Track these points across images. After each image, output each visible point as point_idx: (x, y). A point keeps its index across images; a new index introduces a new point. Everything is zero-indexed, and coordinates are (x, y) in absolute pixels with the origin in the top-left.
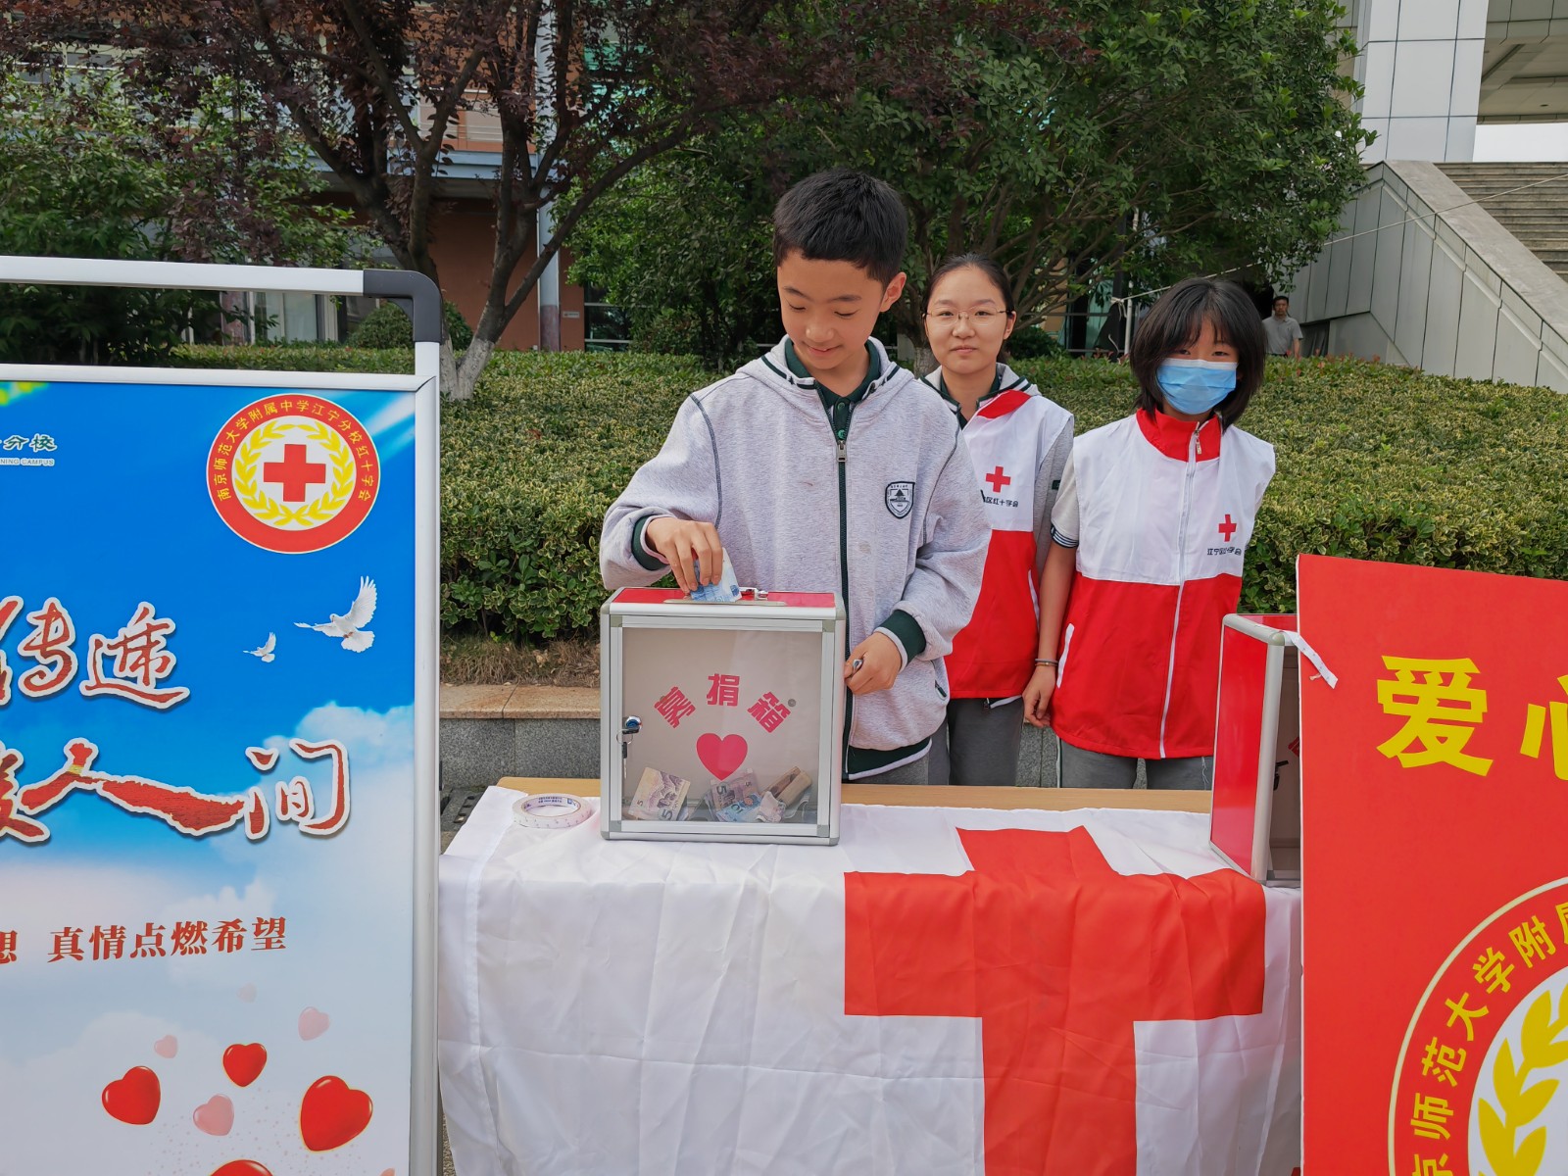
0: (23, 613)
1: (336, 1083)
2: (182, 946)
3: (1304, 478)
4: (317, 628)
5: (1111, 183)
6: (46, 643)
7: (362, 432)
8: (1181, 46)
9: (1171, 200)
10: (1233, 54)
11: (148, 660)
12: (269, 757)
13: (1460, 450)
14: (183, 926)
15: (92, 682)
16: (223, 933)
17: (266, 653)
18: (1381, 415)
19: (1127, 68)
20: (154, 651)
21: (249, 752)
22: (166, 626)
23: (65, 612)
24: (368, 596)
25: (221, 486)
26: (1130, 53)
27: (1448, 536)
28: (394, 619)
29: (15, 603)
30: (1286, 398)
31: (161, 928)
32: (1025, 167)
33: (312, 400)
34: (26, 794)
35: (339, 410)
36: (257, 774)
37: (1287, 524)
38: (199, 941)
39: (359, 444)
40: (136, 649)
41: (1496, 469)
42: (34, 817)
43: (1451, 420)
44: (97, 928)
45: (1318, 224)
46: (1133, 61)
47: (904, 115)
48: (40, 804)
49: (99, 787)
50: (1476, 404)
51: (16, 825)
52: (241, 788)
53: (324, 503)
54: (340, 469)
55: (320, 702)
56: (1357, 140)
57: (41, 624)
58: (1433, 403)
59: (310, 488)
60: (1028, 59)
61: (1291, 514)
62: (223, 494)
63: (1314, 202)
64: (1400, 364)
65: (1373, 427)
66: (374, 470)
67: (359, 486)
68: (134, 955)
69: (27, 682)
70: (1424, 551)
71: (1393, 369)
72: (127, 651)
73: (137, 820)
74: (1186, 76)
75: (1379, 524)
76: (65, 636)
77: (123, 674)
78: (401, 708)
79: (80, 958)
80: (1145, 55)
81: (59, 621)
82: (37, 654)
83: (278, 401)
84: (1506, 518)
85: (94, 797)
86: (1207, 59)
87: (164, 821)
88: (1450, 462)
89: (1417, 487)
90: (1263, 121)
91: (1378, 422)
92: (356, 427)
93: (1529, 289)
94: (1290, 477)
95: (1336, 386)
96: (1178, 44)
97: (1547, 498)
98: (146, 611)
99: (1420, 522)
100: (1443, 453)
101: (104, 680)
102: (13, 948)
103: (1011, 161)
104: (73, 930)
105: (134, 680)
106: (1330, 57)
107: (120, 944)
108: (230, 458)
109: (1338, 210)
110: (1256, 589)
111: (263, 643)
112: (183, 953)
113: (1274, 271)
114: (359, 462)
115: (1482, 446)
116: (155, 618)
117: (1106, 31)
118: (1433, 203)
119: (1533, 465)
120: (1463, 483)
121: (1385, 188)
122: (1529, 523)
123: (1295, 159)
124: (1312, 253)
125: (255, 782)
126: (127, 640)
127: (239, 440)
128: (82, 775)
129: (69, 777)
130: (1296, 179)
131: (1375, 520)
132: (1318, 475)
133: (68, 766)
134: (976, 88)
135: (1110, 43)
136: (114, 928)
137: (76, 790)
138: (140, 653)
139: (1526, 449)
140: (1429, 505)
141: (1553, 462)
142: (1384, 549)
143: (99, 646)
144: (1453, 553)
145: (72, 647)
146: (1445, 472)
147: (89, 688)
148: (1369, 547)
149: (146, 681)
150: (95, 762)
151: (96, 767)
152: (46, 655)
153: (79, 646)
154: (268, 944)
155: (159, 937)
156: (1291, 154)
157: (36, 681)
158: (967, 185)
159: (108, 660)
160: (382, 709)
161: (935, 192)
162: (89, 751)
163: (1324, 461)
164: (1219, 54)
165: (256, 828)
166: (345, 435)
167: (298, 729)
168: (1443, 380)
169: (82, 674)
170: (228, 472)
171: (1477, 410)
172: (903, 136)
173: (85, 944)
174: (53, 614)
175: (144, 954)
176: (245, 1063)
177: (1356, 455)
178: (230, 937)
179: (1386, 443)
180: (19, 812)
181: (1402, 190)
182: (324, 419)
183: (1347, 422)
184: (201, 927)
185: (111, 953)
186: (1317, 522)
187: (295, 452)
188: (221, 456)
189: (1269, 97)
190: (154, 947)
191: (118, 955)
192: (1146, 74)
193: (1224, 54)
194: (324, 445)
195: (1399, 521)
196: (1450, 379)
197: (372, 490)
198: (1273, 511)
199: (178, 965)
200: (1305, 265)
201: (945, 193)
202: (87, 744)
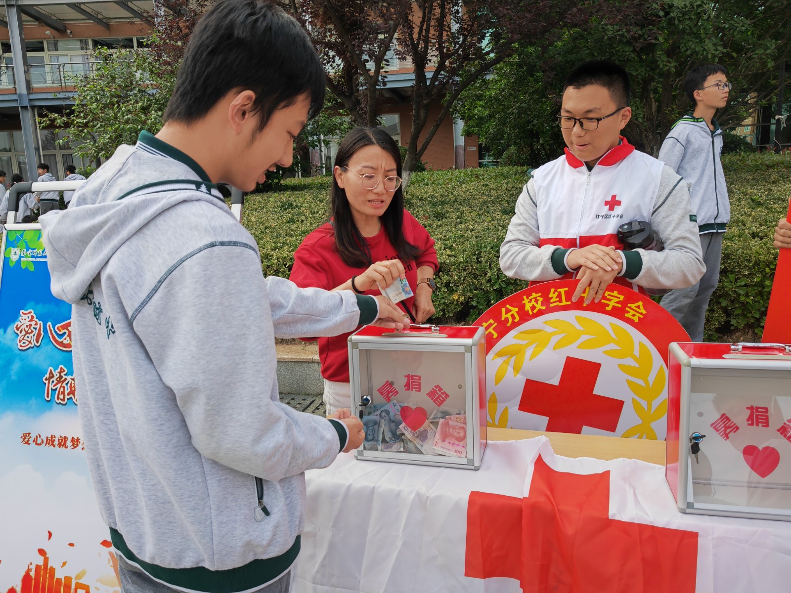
5: (760, 51)
32: (702, 49)
47: (625, 29)
134: (669, 8)
158: (665, 63)
161: (646, 70)
172: (625, 40)
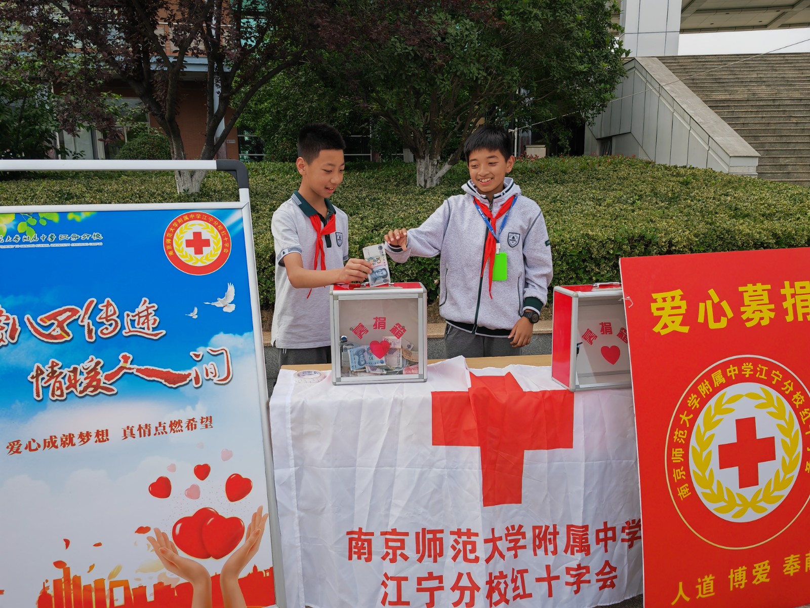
0: (96, 305)
1: (238, 476)
2: (173, 430)
3: (602, 218)
4: (213, 304)
6: (107, 316)
7: (222, 226)
8: (539, 13)
9: (536, 85)
10: (564, 16)
11: (148, 321)
12: (199, 355)
13: (671, 202)
14: (173, 422)
15: (127, 330)
16: (188, 424)
17: (194, 315)
18: (636, 186)
19: (514, 24)
20: (150, 316)
21: (192, 354)
22: (154, 307)
23: (113, 304)
24: (231, 289)
25: (170, 250)
26: (516, 16)
27: (665, 242)
28: (242, 298)
29: (93, 301)
30: (593, 178)
31: (165, 423)
32: (468, 72)
33: (202, 214)
34: (106, 376)
35: (213, 218)
36: (195, 362)
37: (595, 240)
38: (180, 428)
39: (222, 230)
40: (143, 316)
41: (686, 211)
42: (110, 384)
43: (667, 187)
44: (140, 425)
45: (605, 95)
46: (517, 20)
47: (411, 48)
48: (112, 379)
49: (134, 371)
50: (679, 178)
51: (103, 388)
52: (190, 368)
53: (211, 255)
54: (215, 241)
55: (217, 333)
56: (621, 54)
57: (105, 309)
58: (660, 179)
59: (204, 249)
60: (468, 20)
61: (597, 235)
62: (171, 253)
63: (603, 85)
64: (645, 158)
65: (632, 192)
66: (228, 241)
67: (224, 247)
68: (155, 434)
69: (102, 332)
70: (655, 249)
71: (641, 161)
72: (140, 317)
73: (151, 383)
74: (542, 27)
75: (635, 238)
76: (115, 313)
77: (139, 327)
78: (248, 333)
79: (134, 437)
80: (523, 17)
81: (111, 308)
82: (104, 321)
83: (188, 215)
84: (689, 234)
85: (133, 375)
86: (552, 18)
87: (161, 383)
88: (666, 208)
89: (651, 221)
90: (578, 46)
91: (635, 189)
92: (220, 224)
93: (702, 121)
94: (596, 218)
95: (616, 171)
96: (538, 12)
97: (707, 223)
98: (145, 301)
99: (653, 237)
100: (663, 204)
101: (132, 329)
102: (107, 435)
103: (462, 69)
104: (130, 427)
105: (144, 329)
106: (607, 14)
107: (149, 431)
108: (172, 239)
109: (614, 88)
110: (582, 270)
111: (192, 311)
112: (174, 432)
113: (585, 116)
114: (223, 238)
115: (680, 200)
116: (149, 304)
117: (504, 6)
118: (658, 79)
119: (702, 208)
120: (672, 218)
121: (636, 71)
122: (699, 235)
123: (593, 63)
124: (603, 107)
125: (195, 365)
126: (139, 313)
127: (175, 231)
128: (127, 367)
129: (122, 368)
130: (594, 74)
131: (633, 237)
132: (608, 216)
133: (122, 364)
134: (444, 35)
135: (506, 12)
136: (146, 425)
137: (125, 373)
138: (145, 318)
139: (699, 200)
140: (656, 229)
141: (711, 206)
142: (638, 250)
143: (128, 316)
144: (667, 250)
145: (118, 317)
146: (664, 213)
147: (126, 333)
148: (631, 249)
149: (148, 329)
150: (132, 362)
151: (133, 363)
152: (108, 321)
153: (121, 317)
154: (206, 426)
155: (164, 427)
156: (591, 61)
157: (105, 331)
159: (133, 321)
160: (241, 334)
162: (129, 357)
163: (611, 210)
164: (557, 16)
165: (197, 382)
166: (216, 227)
167: (209, 343)
168: (664, 166)
169: (123, 327)
170: (172, 244)
171: (679, 182)
172: (410, 58)
173: (136, 432)
174: (109, 305)
175: (159, 434)
176: (202, 472)
177: (625, 206)
178: (191, 424)
179: (638, 200)
180: (104, 383)
181: (644, 72)
182: (207, 221)
183: (621, 190)
184: (179, 422)
185: (147, 435)
186: (608, 239)
187: (197, 235)
188: (168, 238)
189: (580, 34)
190: (163, 431)
191: (149, 435)
192: (523, 26)
193: (559, 16)
194: (208, 232)
195: (644, 237)
196: (668, 166)
197: (229, 248)
198: (589, 234)
199: (173, 437)
200: (600, 113)
201: (431, 85)
202: (128, 355)
